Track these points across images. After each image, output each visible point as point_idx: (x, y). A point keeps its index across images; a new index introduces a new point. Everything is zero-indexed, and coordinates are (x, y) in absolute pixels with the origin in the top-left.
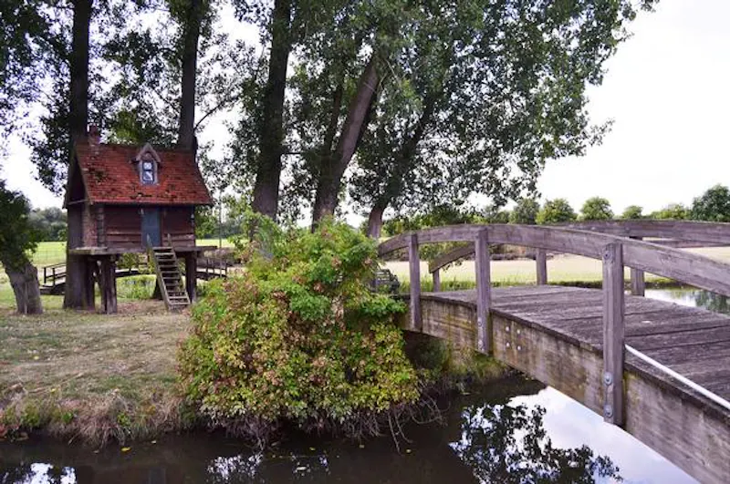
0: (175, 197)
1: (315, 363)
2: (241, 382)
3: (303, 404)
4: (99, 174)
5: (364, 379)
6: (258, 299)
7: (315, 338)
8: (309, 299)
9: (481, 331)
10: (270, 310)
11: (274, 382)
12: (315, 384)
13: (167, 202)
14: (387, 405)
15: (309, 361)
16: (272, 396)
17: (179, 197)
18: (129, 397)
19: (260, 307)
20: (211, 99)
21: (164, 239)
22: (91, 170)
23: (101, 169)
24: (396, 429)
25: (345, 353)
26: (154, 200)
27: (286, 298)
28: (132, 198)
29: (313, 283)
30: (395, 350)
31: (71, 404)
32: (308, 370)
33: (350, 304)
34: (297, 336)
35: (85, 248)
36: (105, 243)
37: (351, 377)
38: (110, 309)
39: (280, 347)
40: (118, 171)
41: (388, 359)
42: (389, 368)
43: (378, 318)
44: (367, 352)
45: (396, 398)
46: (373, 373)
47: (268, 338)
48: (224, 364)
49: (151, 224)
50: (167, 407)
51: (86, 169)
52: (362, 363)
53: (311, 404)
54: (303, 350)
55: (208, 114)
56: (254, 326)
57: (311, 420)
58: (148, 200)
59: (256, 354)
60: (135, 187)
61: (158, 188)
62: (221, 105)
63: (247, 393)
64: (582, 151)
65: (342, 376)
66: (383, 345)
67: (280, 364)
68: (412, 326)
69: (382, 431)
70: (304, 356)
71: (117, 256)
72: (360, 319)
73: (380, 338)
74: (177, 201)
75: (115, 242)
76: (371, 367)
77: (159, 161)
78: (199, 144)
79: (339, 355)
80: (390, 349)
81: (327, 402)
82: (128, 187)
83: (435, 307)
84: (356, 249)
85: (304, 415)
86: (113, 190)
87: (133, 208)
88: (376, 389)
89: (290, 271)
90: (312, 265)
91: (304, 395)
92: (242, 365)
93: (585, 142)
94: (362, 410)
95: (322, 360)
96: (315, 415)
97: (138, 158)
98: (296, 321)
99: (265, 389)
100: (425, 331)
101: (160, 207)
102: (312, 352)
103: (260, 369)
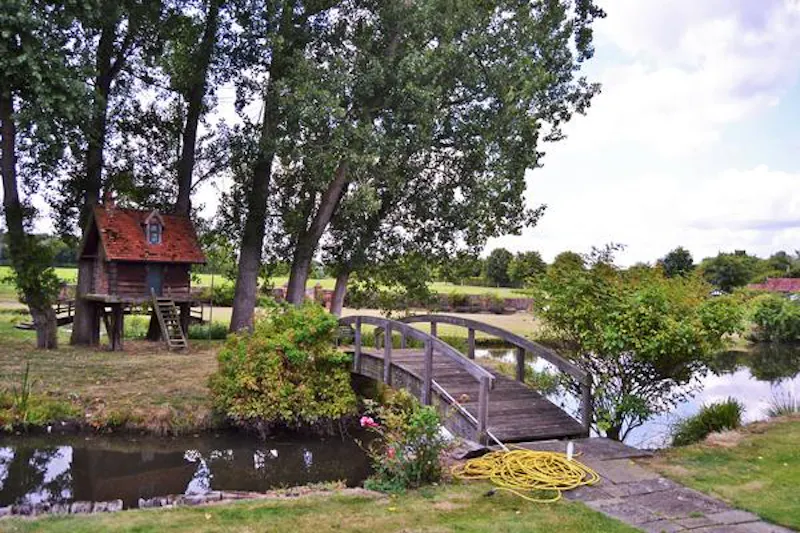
0: (175, 256)
1: (298, 389)
2: (254, 399)
3: (290, 412)
4: (114, 234)
5: (325, 400)
6: (266, 350)
7: (299, 375)
8: (296, 352)
9: (386, 374)
10: (273, 358)
11: (274, 399)
12: (297, 401)
13: (169, 260)
14: (339, 415)
15: (294, 388)
16: (273, 407)
17: (179, 256)
18: (177, 408)
19: (267, 355)
20: (204, 166)
21: (164, 290)
22: (108, 231)
23: (115, 230)
24: (343, 430)
25: (315, 385)
26: (159, 258)
27: (283, 351)
28: (141, 256)
29: (300, 342)
30: (345, 384)
31: (140, 411)
32: (294, 393)
33: (320, 355)
34: (288, 373)
35: (95, 295)
36: (117, 293)
37: (318, 398)
38: (117, 347)
39: (278, 379)
40: (129, 232)
41: (342, 389)
42: (341, 394)
43: (337, 364)
44: (328, 384)
45: (344, 412)
46: (332, 397)
47: (272, 373)
48: (245, 387)
49: (154, 278)
50: (202, 414)
51: (103, 230)
52: (325, 390)
53: (294, 413)
54: (291, 381)
55: (201, 179)
56: (264, 366)
57: (294, 422)
58: (155, 258)
59: (264, 382)
60: (143, 246)
61: (162, 248)
62: (213, 171)
63: (258, 405)
64: (519, 230)
65: (313, 397)
66: (338, 380)
67: (278, 389)
68: (355, 370)
69: (335, 432)
70: (292, 385)
71: (127, 304)
72: (325, 365)
73: (337, 377)
74: (177, 259)
75: (125, 292)
76: (330, 393)
77: (163, 224)
78: (193, 206)
79: (312, 385)
80: (343, 383)
81: (303, 412)
82: (138, 247)
83: (368, 361)
84: (325, 323)
85: (290, 418)
86: (126, 248)
87: (141, 264)
88: (333, 406)
89: (285, 334)
90: (299, 332)
91: (291, 407)
92: (256, 388)
93: (522, 223)
94: (323, 417)
95: (302, 387)
96: (297, 420)
97: (147, 222)
98: (287, 364)
99: (269, 402)
100: (362, 373)
101: (162, 264)
102: (297, 383)
103: (266, 391)
